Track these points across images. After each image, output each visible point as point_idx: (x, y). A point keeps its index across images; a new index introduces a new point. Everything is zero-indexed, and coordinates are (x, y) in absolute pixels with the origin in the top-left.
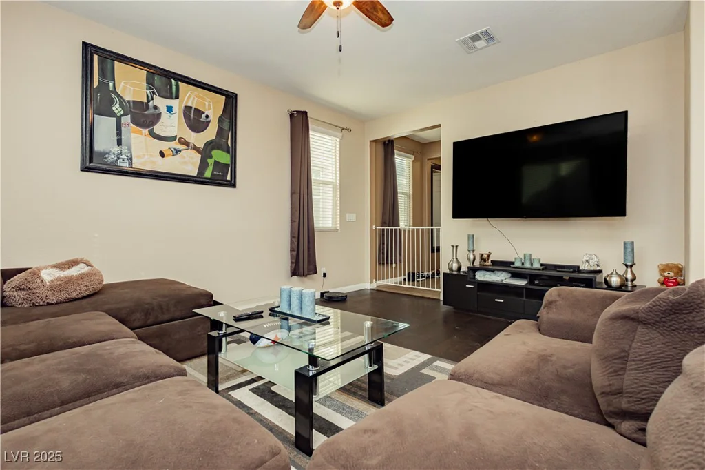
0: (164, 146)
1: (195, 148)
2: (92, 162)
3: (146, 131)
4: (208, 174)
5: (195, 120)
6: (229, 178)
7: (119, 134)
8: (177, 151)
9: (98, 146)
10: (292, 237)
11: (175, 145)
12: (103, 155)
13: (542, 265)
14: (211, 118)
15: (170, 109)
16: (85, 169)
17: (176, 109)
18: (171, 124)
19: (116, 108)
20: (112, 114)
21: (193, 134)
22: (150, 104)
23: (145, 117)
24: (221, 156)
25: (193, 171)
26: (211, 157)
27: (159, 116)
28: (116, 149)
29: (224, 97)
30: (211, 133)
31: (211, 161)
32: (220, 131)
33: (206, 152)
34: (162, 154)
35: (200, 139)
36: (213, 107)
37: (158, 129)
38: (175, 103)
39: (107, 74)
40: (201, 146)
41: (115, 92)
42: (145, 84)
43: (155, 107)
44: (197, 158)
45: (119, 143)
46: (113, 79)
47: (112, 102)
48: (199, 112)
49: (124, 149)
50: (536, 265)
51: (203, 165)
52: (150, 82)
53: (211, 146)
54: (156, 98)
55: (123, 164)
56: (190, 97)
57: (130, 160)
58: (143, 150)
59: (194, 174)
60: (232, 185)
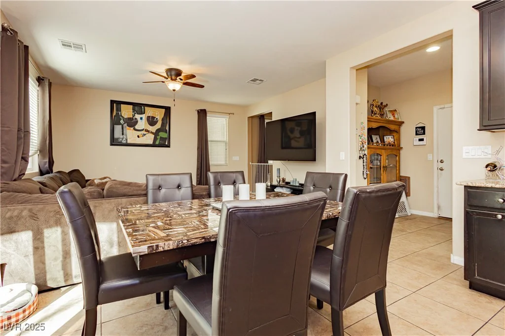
0: (139, 133)
1: (152, 133)
2: (114, 142)
3: (132, 128)
4: (157, 143)
5: (152, 121)
6: (167, 144)
7: (123, 131)
8: (145, 135)
9: (116, 136)
10: (198, 169)
11: (144, 132)
12: (117, 139)
13: (300, 184)
14: (159, 119)
15: (141, 118)
16: (112, 145)
17: (143, 118)
18: (142, 124)
19: (122, 122)
20: (120, 124)
21: (151, 127)
22: (134, 118)
23: (132, 123)
24: (163, 135)
26: (159, 135)
27: (137, 122)
28: (122, 137)
29: (164, 110)
30: (158, 126)
31: (159, 137)
32: (163, 125)
33: (156, 134)
34: (138, 137)
35: (153, 129)
36: (159, 114)
37: (137, 127)
38: (144, 116)
39: (119, 109)
40: (154, 131)
41: (121, 116)
42: (132, 110)
43: (136, 119)
44: (153, 136)
45: (123, 134)
46: (121, 111)
47: (120, 119)
48: (153, 118)
49: (125, 136)
50: (297, 185)
51: (155, 139)
52: (134, 110)
53: (158, 131)
54: (136, 115)
55: (124, 142)
56: (150, 112)
57: (127, 140)
58: (131, 135)
59: (152, 143)
60: (168, 146)
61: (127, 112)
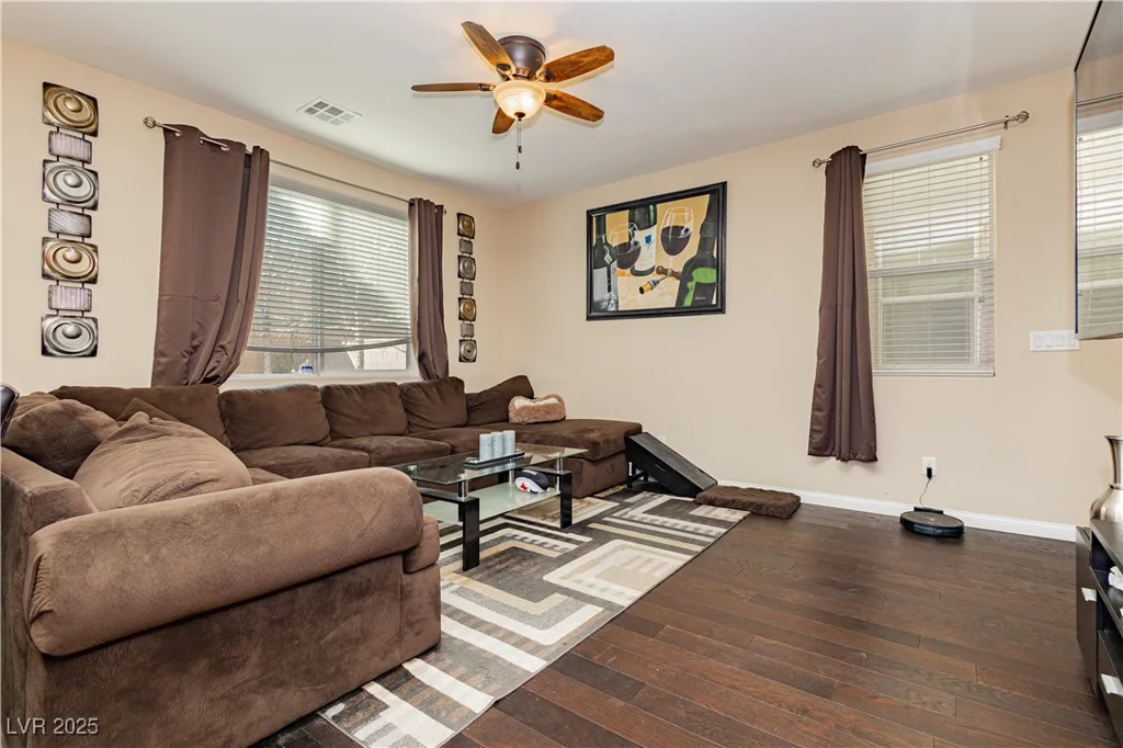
0: (643, 281)
1: (674, 274)
2: (595, 312)
3: (628, 271)
4: (688, 302)
5: (673, 241)
6: (714, 302)
7: (609, 282)
8: (656, 283)
9: (596, 298)
11: (654, 277)
12: (599, 303)
14: (691, 230)
15: (648, 239)
16: (589, 318)
17: (653, 238)
18: (651, 254)
19: (608, 258)
20: (604, 264)
21: (672, 258)
22: (632, 242)
23: (627, 256)
24: (706, 275)
25: (670, 302)
26: (691, 279)
27: (639, 250)
28: (607, 296)
29: (708, 195)
30: (691, 250)
31: (691, 285)
32: (704, 244)
33: (684, 277)
34: (642, 291)
35: (676, 263)
36: (691, 216)
37: (638, 266)
38: (654, 232)
39: (602, 229)
40: (679, 269)
41: (607, 243)
42: (627, 224)
43: (636, 243)
44: (676, 284)
45: (609, 290)
46: (605, 232)
47: (604, 253)
48: (678, 229)
49: (612, 293)
51: (683, 291)
52: (631, 220)
53: (692, 265)
54: (637, 232)
55: (612, 308)
56: (668, 215)
57: (617, 302)
58: (626, 291)
59: (673, 304)
60: (720, 309)
61: (617, 230)
